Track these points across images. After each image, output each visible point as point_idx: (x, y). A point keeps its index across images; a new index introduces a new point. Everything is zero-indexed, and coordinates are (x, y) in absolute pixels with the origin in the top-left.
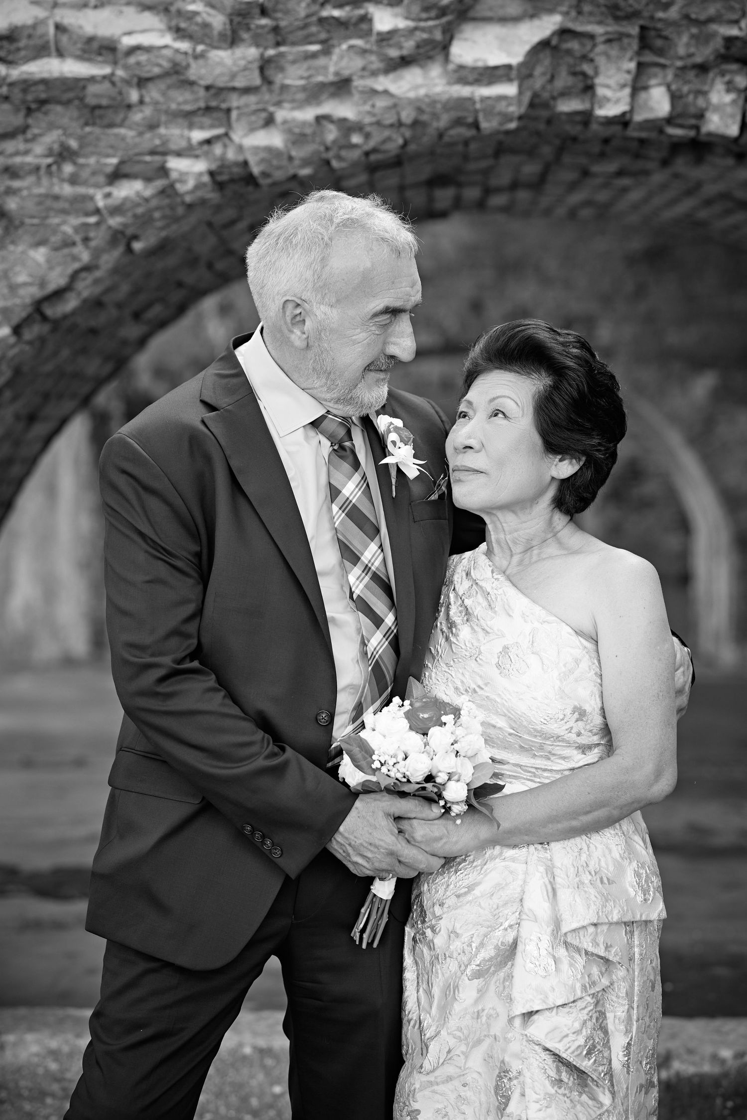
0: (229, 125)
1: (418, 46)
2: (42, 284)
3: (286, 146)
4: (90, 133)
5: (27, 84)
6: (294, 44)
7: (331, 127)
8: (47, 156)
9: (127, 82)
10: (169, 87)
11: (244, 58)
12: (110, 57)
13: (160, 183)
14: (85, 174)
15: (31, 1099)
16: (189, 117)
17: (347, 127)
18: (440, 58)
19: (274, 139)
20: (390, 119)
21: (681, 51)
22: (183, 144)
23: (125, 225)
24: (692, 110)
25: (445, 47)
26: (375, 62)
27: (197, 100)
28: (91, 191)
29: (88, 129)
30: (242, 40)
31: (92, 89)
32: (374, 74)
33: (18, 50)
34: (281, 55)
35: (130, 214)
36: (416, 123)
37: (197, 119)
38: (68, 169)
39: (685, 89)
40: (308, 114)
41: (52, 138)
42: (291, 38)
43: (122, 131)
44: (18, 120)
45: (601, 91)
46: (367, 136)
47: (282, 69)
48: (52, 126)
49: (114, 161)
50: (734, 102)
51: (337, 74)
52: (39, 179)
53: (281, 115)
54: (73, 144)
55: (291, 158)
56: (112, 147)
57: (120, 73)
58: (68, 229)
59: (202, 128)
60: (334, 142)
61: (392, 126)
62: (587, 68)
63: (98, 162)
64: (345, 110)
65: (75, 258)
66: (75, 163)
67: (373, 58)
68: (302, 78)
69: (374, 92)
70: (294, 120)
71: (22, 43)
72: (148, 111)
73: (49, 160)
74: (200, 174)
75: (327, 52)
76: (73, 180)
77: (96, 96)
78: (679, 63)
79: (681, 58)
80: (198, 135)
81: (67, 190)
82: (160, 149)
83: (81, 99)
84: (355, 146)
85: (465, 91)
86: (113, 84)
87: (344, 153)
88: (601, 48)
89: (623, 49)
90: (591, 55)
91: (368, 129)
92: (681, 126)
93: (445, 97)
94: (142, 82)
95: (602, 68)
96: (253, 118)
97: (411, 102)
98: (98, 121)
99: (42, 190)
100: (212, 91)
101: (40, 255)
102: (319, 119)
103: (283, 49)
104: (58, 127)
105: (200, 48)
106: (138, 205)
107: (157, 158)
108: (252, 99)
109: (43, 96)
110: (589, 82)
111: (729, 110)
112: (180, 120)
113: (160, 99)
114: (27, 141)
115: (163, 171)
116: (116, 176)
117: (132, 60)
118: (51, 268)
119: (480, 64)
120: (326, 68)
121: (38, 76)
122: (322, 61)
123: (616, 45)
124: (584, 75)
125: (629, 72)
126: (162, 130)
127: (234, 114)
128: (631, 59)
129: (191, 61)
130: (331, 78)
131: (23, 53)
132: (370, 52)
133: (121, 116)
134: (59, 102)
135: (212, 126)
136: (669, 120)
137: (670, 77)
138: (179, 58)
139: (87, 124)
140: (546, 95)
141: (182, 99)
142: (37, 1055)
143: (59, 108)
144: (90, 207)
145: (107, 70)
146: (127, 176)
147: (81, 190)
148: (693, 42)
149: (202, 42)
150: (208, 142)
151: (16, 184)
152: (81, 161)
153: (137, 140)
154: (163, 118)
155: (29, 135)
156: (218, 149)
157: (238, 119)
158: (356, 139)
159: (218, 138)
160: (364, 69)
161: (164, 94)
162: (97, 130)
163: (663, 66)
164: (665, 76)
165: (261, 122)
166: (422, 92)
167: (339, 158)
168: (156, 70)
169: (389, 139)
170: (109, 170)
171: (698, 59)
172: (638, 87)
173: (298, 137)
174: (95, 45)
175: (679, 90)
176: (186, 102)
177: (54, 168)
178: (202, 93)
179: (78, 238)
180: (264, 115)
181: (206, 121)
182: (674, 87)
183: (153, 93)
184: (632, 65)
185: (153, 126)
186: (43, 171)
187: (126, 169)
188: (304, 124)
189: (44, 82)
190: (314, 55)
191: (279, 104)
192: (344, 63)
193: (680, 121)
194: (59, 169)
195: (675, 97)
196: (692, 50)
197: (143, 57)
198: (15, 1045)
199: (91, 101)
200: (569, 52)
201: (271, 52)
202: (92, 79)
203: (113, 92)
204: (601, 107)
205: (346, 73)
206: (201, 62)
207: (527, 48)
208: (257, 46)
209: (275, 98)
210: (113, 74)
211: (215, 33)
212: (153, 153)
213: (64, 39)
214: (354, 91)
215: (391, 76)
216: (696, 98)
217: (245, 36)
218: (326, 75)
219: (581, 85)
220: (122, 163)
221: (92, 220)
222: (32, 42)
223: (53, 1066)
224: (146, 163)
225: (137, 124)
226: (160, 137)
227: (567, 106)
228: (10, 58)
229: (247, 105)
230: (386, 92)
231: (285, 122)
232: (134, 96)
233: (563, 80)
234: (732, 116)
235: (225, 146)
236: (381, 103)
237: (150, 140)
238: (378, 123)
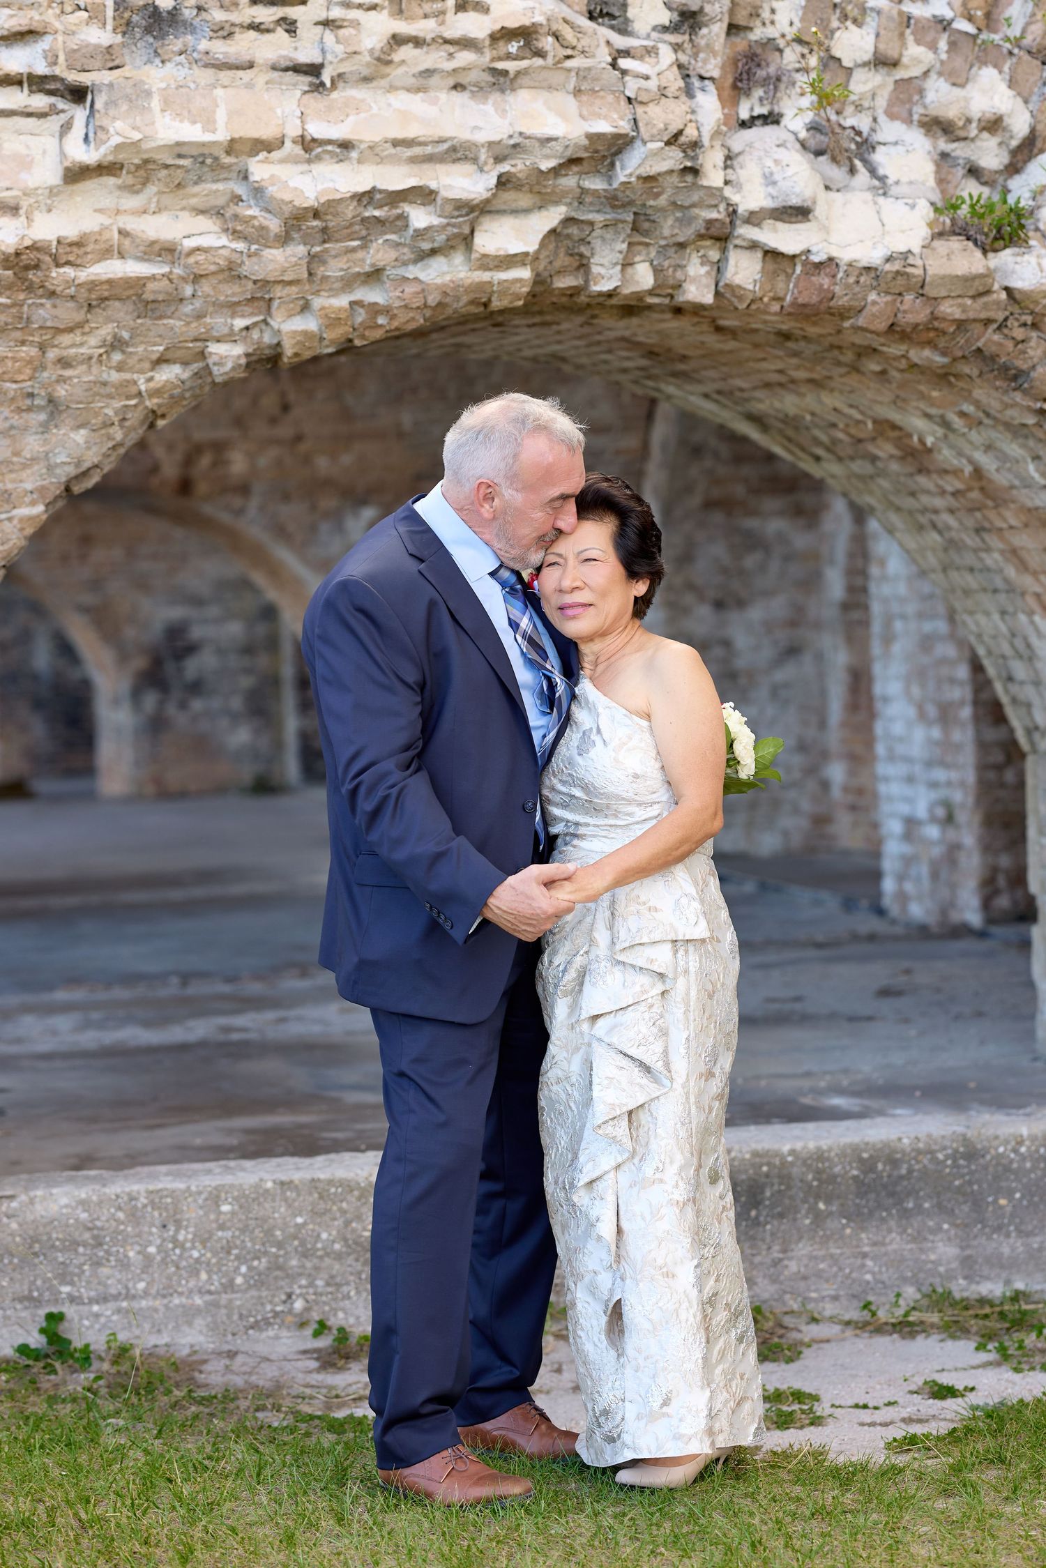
0: (269, 311)
1: (448, 240)
2: (78, 464)
3: (320, 330)
4: (142, 324)
5: (92, 285)
6: (337, 241)
7: (361, 311)
8: (100, 347)
9: (184, 279)
10: (220, 282)
11: (294, 256)
12: (170, 257)
13: (196, 366)
14: (131, 362)
15: (63, 1250)
16: (233, 307)
17: (374, 309)
18: (462, 247)
19: (309, 324)
20: (418, 302)
21: (666, 232)
22: (226, 330)
23: (159, 406)
24: (671, 282)
25: (467, 240)
26: (407, 254)
27: (244, 292)
28: (135, 376)
29: (139, 321)
30: (293, 239)
31: (151, 286)
32: (405, 264)
33: (86, 253)
34: (326, 251)
35: (166, 396)
36: (440, 304)
37: (239, 309)
38: (117, 357)
39: (666, 264)
40: (342, 301)
41: (106, 331)
42: (337, 236)
43: (171, 321)
44: (79, 316)
45: (595, 269)
46: (393, 317)
47: (324, 262)
48: (109, 320)
49: (161, 348)
50: (708, 273)
51: (373, 265)
52: (90, 367)
53: (317, 302)
54: (126, 335)
55: (322, 339)
56: (160, 336)
57: (178, 271)
58: (110, 412)
59: (243, 316)
60: (361, 324)
61: (418, 308)
62: (584, 249)
63: (145, 350)
64: (374, 295)
65: (110, 438)
66: (123, 352)
67: (406, 250)
68: (342, 270)
69: (405, 279)
70: (331, 307)
71: (89, 249)
72: (198, 304)
73: (102, 351)
74: (239, 357)
75: (364, 247)
76: (120, 368)
77: (154, 292)
78: (663, 243)
79: (665, 238)
80: (239, 323)
81: (115, 376)
82: (203, 336)
83: (139, 296)
84: (381, 326)
85: (486, 276)
86: (171, 281)
87: (367, 333)
88: (597, 232)
89: (617, 233)
90: (589, 239)
91: (395, 311)
92: (659, 295)
93: (469, 281)
94: (197, 278)
95: (598, 249)
96: (291, 305)
97: (438, 287)
98: (150, 313)
99: (91, 378)
100: (259, 284)
101: (80, 436)
102: (352, 303)
103: (327, 245)
104: (113, 321)
105: (254, 247)
106: (176, 387)
107: (199, 344)
108: (294, 289)
109: (106, 294)
110: (585, 262)
111: (704, 281)
112: (225, 310)
113: (212, 293)
114: (83, 334)
115: (202, 355)
116: (161, 361)
117: (191, 260)
118: (88, 448)
119: (502, 253)
120: (363, 260)
121: (104, 277)
122: (360, 254)
123: (610, 230)
124: (581, 255)
125: (620, 252)
126: (208, 320)
127: (276, 304)
128: (623, 242)
129: (245, 258)
130: (367, 269)
131: (89, 256)
132: (404, 245)
133: (173, 308)
134: (119, 299)
135: (252, 314)
136: (651, 293)
137: (653, 254)
138: (235, 257)
139: (139, 317)
140: (546, 274)
141: (232, 291)
142: (66, 1206)
143: (117, 304)
144: (133, 390)
145: (166, 269)
146: (167, 361)
147: (127, 376)
148: (677, 224)
149: (257, 242)
150: (247, 328)
151: (68, 373)
152: (131, 349)
153: (184, 329)
154: (211, 309)
155: (87, 329)
156: (255, 334)
157: (279, 308)
158: (381, 320)
159: (255, 324)
160: (396, 260)
161: (214, 288)
162: (148, 322)
163: (647, 245)
164: (648, 254)
165: (299, 309)
166: (448, 278)
167: (363, 337)
168: (213, 268)
169: (413, 319)
170: (155, 357)
171: (681, 239)
172: (627, 264)
173: (332, 321)
174: (157, 247)
175: (659, 264)
176: (234, 294)
177: (104, 357)
178: (250, 285)
179: (116, 420)
180: (301, 302)
181: (248, 309)
182: (655, 263)
183: (206, 287)
184: (624, 246)
185: (200, 316)
186: (94, 360)
187: (169, 356)
188: (340, 309)
189: (110, 282)
190: (354, 250)
191: (317, 293)
192: (380, 256)
193: (658, 291)
194: (108, 357)
195: (657, 271)
196: (676, 231)
197: (201, 257)
198: (44, 1198)
199: (148, 296)
200: (568, 236)
201: (318, 249)
202: (153, 278)
203: (170, 288)
204: (595, 284)
205: (381, 264)
206: (254, 259)
207: (541, 236)
208: (305, 244)
209: (315, 287)
210: (171, 272)
211: (272, 234)
212: (196, 340)
213: (127, 242)
214: (385, 279)
215: (419, 265)
216: (675, 271)
217: (296, 236)
218: (361, 267)
219: (577, 264)
220: (167, 349)
221: (133, 402)
222: (97, 247)
223: (84, 1216)
224: (189, 348)
225: (187, 315)
226: (205, 325)
227: (564, 282)
228: (79, 262)
229: (288, 295)
230: (416, 279)
231: (323, 308)
232: (188, 290)
233: (562, 260)
234: (707, 286)
235: (261, 331)
236: (410, 289)
237: (196, 329)
238: (406, 306)
